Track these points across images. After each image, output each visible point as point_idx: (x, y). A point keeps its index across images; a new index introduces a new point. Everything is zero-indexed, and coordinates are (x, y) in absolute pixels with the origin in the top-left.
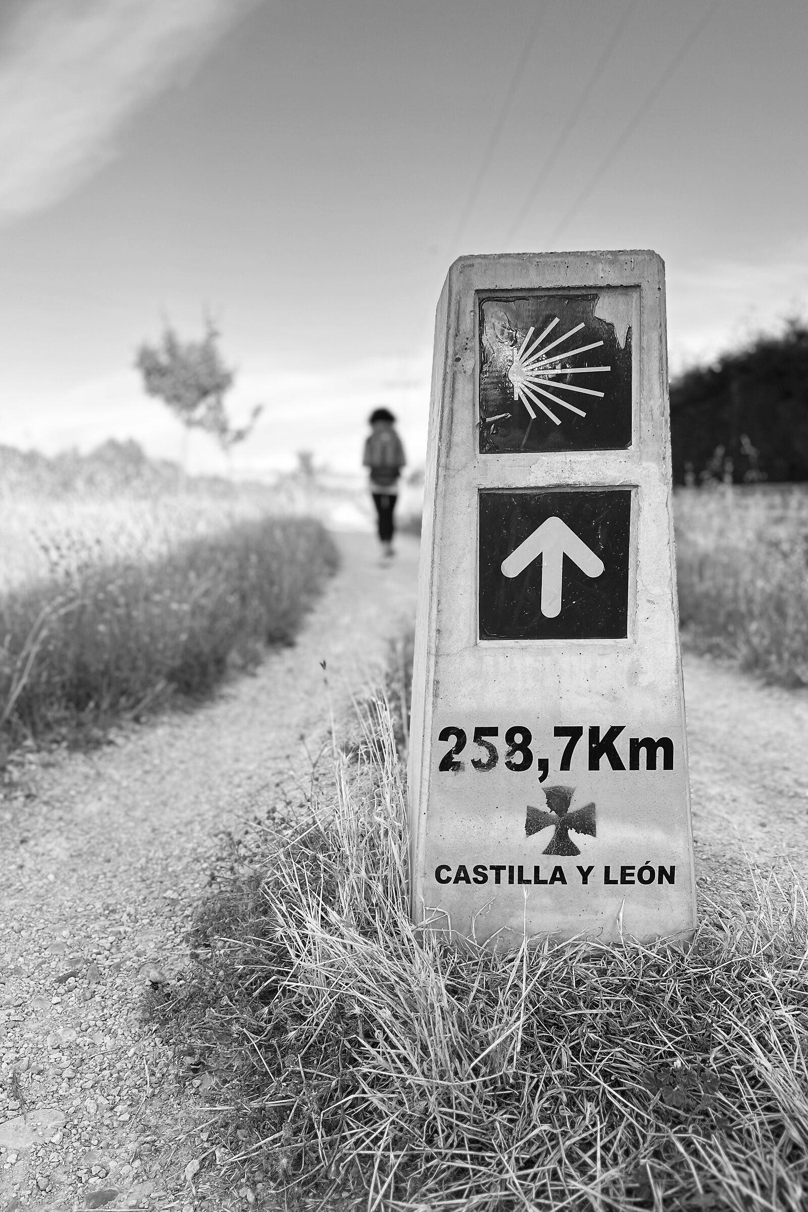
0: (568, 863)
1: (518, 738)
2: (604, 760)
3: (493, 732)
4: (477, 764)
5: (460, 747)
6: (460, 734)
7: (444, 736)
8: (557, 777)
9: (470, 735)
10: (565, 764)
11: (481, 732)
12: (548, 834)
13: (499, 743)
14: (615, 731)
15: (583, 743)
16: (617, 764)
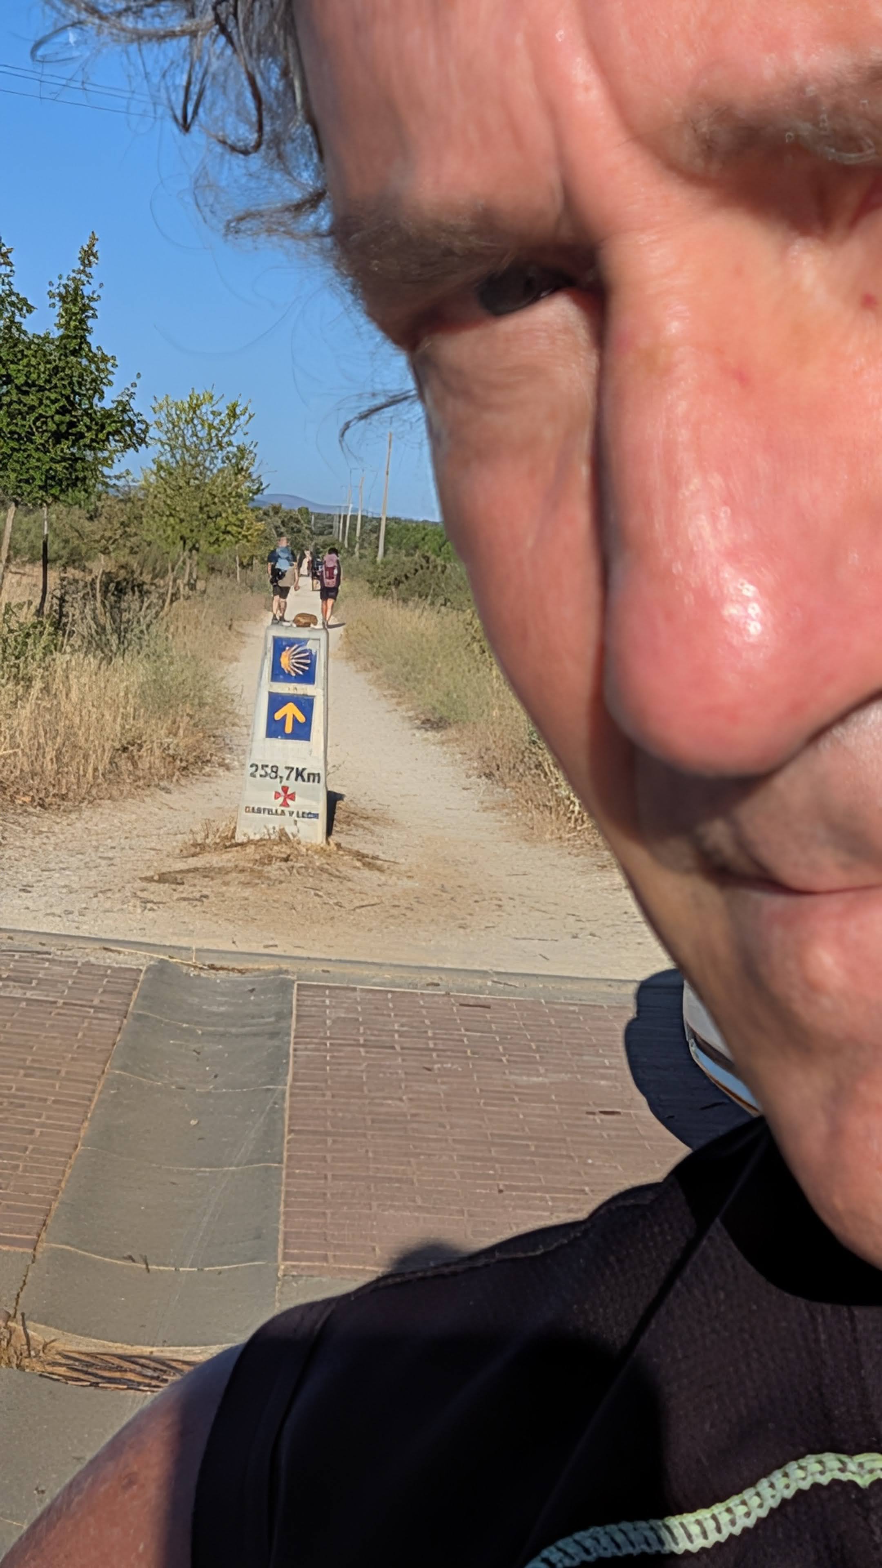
0: (286, 810)
1: (274, 769)
2: (300, 778)
3: (267, 766)
4: (261, 776)
5: (256, 770)
6: (257, 766)
7: (252, 766)
8: (285, 783)
9: (260, 767)
10: (288, 778)
11: (263, 766)
12: (281, 800)
13: (269, 770)
14: (304, 769)
15: (294, 772)
16: (304, 780)
